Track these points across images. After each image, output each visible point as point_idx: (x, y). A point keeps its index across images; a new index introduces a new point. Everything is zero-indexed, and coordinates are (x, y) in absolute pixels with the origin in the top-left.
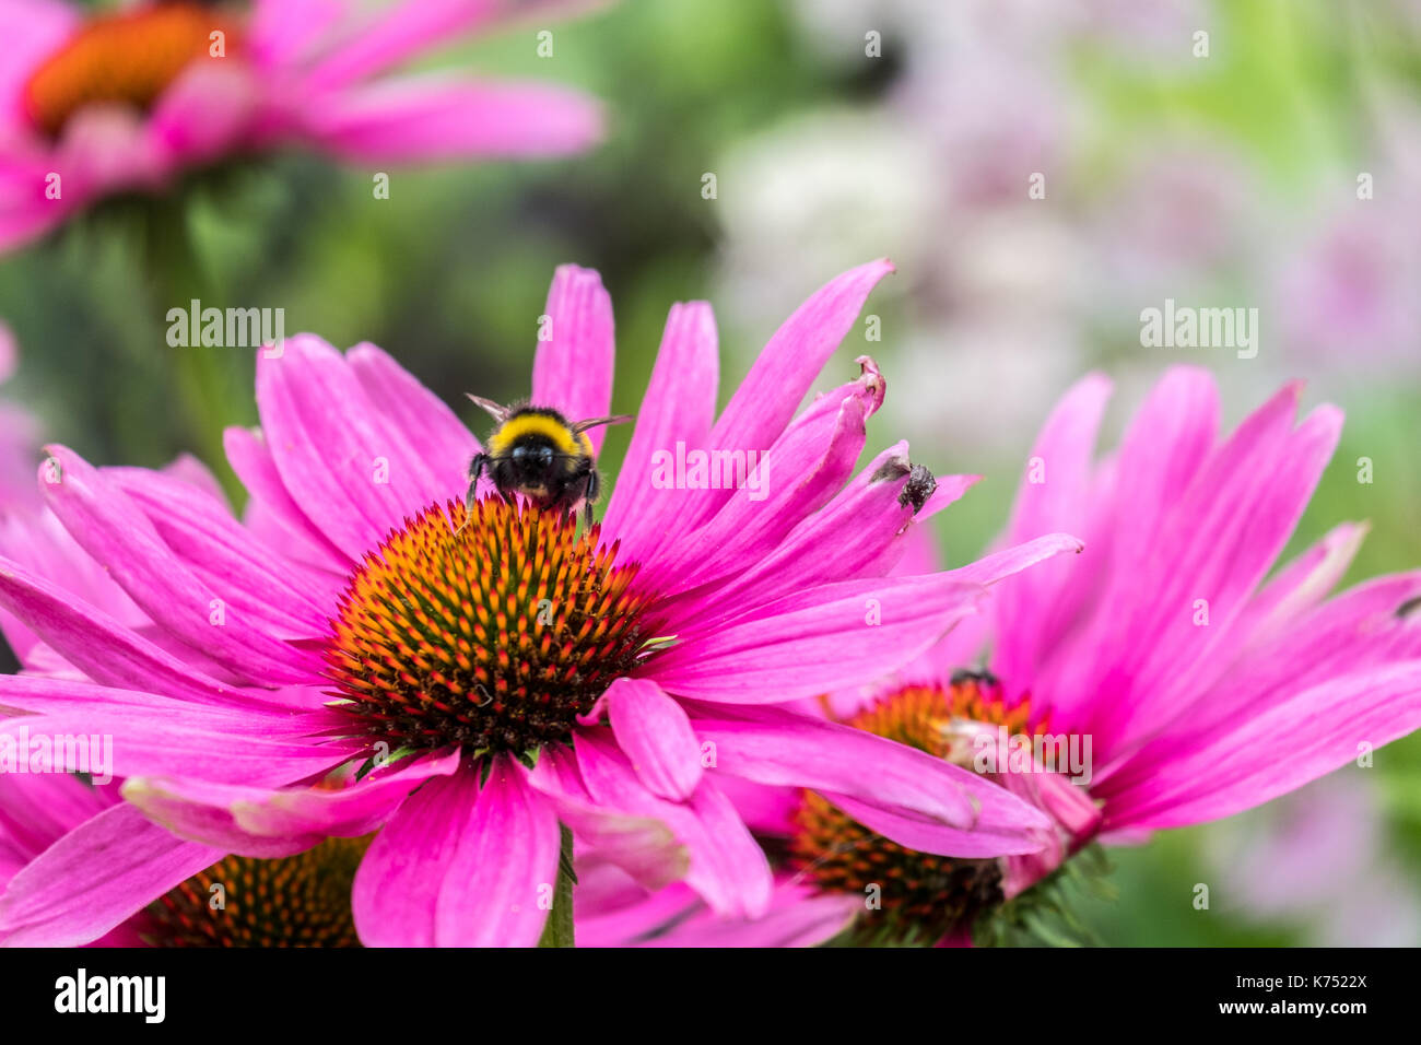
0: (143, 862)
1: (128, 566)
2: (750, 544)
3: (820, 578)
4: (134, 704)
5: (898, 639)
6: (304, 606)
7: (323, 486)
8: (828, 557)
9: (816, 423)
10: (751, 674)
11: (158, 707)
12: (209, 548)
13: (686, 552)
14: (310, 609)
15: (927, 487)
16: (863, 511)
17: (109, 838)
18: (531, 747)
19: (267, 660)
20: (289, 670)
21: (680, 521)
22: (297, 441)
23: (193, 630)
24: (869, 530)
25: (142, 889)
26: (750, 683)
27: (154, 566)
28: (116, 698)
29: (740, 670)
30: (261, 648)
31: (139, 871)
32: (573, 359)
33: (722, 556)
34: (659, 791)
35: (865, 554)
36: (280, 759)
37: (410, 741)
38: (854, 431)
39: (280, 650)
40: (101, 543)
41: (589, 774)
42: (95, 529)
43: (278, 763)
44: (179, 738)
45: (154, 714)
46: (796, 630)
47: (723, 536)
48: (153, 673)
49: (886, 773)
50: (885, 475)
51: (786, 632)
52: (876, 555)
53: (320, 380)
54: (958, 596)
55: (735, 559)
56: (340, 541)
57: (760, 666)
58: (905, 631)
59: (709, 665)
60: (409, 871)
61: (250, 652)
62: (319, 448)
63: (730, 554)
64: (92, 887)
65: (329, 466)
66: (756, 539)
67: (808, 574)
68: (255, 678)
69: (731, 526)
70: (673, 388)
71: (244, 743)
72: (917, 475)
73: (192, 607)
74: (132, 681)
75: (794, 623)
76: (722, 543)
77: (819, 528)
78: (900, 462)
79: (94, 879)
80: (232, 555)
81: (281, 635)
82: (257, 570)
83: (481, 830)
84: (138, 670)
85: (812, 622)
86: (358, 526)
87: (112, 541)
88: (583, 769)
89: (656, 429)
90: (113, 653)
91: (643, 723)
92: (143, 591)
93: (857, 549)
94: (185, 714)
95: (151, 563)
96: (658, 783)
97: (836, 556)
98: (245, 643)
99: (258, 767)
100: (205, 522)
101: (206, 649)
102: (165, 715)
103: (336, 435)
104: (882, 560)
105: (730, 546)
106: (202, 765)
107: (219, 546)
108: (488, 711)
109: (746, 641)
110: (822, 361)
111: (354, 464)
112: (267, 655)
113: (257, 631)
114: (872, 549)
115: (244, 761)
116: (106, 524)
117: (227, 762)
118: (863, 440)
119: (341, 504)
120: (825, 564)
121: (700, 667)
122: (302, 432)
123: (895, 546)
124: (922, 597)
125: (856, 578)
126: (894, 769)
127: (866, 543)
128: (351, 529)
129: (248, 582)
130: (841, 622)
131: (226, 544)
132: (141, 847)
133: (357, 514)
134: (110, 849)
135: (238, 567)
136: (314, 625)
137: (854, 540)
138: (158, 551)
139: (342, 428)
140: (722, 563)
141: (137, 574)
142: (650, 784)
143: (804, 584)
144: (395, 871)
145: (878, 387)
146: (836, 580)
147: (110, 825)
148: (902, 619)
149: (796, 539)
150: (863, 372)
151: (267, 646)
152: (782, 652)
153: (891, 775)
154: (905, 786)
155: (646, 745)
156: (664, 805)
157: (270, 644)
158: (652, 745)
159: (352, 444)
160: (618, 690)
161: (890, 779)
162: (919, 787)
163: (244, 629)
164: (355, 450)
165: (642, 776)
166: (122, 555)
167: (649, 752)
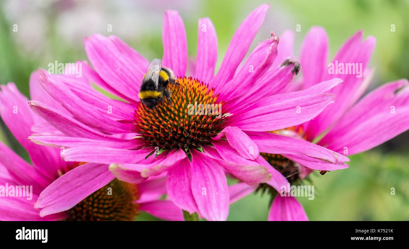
0: (80, 186)
1: (68, 103)
2: (246, 86)
3: (269, 94)
4: (86, 142)
5: (306, 111)
6: (118, 111)
7: (112, 76)
8: (270, 88)
9: (260, 51)
10: (261, 123)
11: (93, 142)
12: (86, 96)
13: (227, 90)
14: (119, 111)
15: (299, 67)
16: (280, 75)
17: (69, 180)
18: (199, 147)
19: (112, 127)
20: (119, 129)
21: (222, 81)
22: (101, 64)
23: (89, 119)
24: (282, 80)
25: (81, 194)
26: (262, 125)
27: (77, 103)
28: (82, 140)
29: (257, 122)
30: (110, 123)
31: (79, 188)
32: (177, 36)
33: (238, 90)
34: (247, 158)
35: (281, 87)
36: (134, 155)
37: (164, 147)
38: (274, 53)
39: (116, 124)
40: (60, 96)
41: (222, 154)
42: (57, 93)
43: (133, 156)
44: (109, 151)
45: (93, 144)
46: (273, 110)
47: (238, 84)
49: (310, 149)
50: (285, 65)
51: (270, 111)
52: (284, 87)
53: (105, 46)
54: (325, 98)
55: (242, 91)
56: (121, 91)
57: (264, 120)
58: (308, 109)
59: (247, 121)
60: (178, 184)
61: (107, 125)
62: (109, 65)
63: (240, 89)
64: (65, 194)
65: (114, 71)
66: (247, 84)
67: (265, 94)
68: (109, 132)
69: (240, 81)
70: (206, 42)
71: (124, 151)
72: (296, 64)
73: (89, 113)
74: (79, 135)
75: (272, 108)
76: (238, 86)
77: (267, 80)
78: (290, 61)
79: (66, 191)
80: (94, 98)
81: (115, 120)
82: (102, 101)
83: (196, 172)
84: (81, 132)
85: (277, 107)
86: (126, 87)
87: (63, 96)
88: (220, 153)
89: (204, 55)
90: (74, 128)
91: (239, 139)
92: (73, 109)
93: (278, 86)
94: (101, 144)
95: (75, 101)
96: (246, 155)
97: (272, 88)
98: (105, 122)
99: (129, 158)
100: (83, 89)
101: (93, 125)
102: (95, 144)
103: (114, 62)
104: (285, 88)
105: (240, 87)
106: (117, 158)
107: (90, 96)
108: (188, 138)
109: (258, 114)
110: (256, 33)
111: (121, 70)
112: (112, 125)
113: (108, 119)
114: (283, 85)
115: (126, 156)
116: (61, 91)
117: (122, 157)
118: (277, 55)
119: (119, 81)
120: (270, 90)
121: (244, 122)
122: (102, 61)
123: (289, 84)
125: (278, 94)
126: (311, 148)
127: (281, 84)
128: (124, 88)
129: (99, 105)
130: (287, 107)
131: (91, 94)
132: (79, 182)
133: (125, 84)
134: (70, 183)
135: (96, 101)
136: (122, 116)
137: (277, 83)
138: (76, 98)
139: (115, 59)
140: (239, 92)
141: (71, 105)
142: (244, 156)
143: (264, 96)
144: (175, 185)
145: (278, 40)
146: (273, 94)
147: (69, 176)
148: (307, 105)
149: (261, 84)
150: (272, 36)
151: (111, 123)
152: (270, 116)
153: (312, 149)
154: (316, 152)
155: (241, 145)
156: (250, 161)
157: (113, 122)
158: (243, 145)
159: (119, 64)
160: (229, 130)
161: (311, 150)
162: (320, 152)
163: (104, 118)
164: (121, 66)
165: (241, 154)
166: (66, 100)
167: (242, 147)
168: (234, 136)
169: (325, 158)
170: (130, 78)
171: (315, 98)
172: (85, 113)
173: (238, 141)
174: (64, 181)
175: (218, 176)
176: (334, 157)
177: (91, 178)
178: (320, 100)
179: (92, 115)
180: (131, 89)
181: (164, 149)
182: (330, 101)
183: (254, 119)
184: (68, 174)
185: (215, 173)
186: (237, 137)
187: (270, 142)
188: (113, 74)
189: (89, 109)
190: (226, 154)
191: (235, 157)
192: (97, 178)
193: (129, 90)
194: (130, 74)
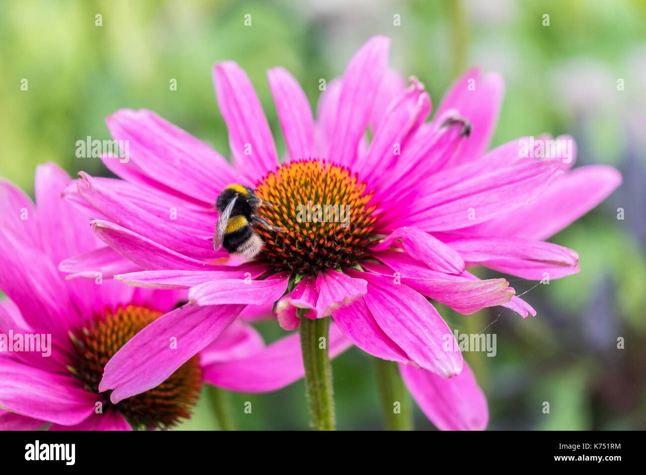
1: (129, 219)
5: (513, 191)
7: (170, 173)
8: (428, 164)
15: (472, 128)
17: (147, 340)
22: (145, 156)
24: (443, 150)
26: (446, 221)
27: (143, 218)
29: (435, 217)
34: (447, 272)
38: (426, 109)
40: (114, 211)
42: (110, 205)
46: (457, 195)
48: (174, 262)
49: (533, 248)
50: (446, 125)
51: (452, 197)
52: (447, 161)
53: (145, 127)
57: (445, 213)
58: (516, 187)
59: (416, 217)
60: (353, 324)
61: (195, 247)
62: (159, 156)
65: (171, 165)
72: (466, 124)
75: (454, 192)
78: (455, 119)
79: (144, 359)
84: (169, 262)
86: (197, 186)
87: (119, 209)
90: (158, 256)
93: (440, 159)
95: (140, 216)
96: (446, 268)
97: (432, 163)
103: (166, 150)
104: (449, 162)
105: (380, 167)
108: (340, 252)
109: (432, 204)
111: (182, 161)
113: (196, 238)
116: (116, 203)
119: (183, 179)
120: (429, 167)
121: (412, 218)
122: (146, 151)
124: (520, 171)
125: (441, 171)
126: (535, 246)
128: (195, 188)
130: (478, 188)
133: (194, 182)
134: (149, 345)
136: (209, 231)
141: (134, 222)
142: (441, 269)
146: (434, 173)
147: (147, 334)
148: (512, 183)
152: (454, 205)
153: (536, 248)
154: (544, 251)
155: (433, 253)
156: (454, 277)
157: (203, 242)
158: (436, 253)
159: (176, 152)
160: (406, 233)
161: (536, 250)
162: (550, 251)
163: (190, 238)
164: (180, 156)
165: (434, 267)
166: (125, 215)
167: (436, 256)
168: (418, 240)
169: (560, 258)
170: (200, 172)
171: (524, 170)
172: (158, 233)
173: (426, 247)
174: (139, 343)
175: (413, 305)
176: (572, 257)
177: (182, 332)
178: (534, 171)
179: (169, 235)
180: (206, 189)
181: (303, 274)
182: (555, 171)
183: (429, 213)
184: (145, 331)
185: (406, 301)
186: (422, 242)
187: (466, 244)
188: (171, 169)
189: (163, 225)
190: (406, 270)
191: (426, 273)
192: (193, 332)
193: (204, 191)
194: (198, 167)
